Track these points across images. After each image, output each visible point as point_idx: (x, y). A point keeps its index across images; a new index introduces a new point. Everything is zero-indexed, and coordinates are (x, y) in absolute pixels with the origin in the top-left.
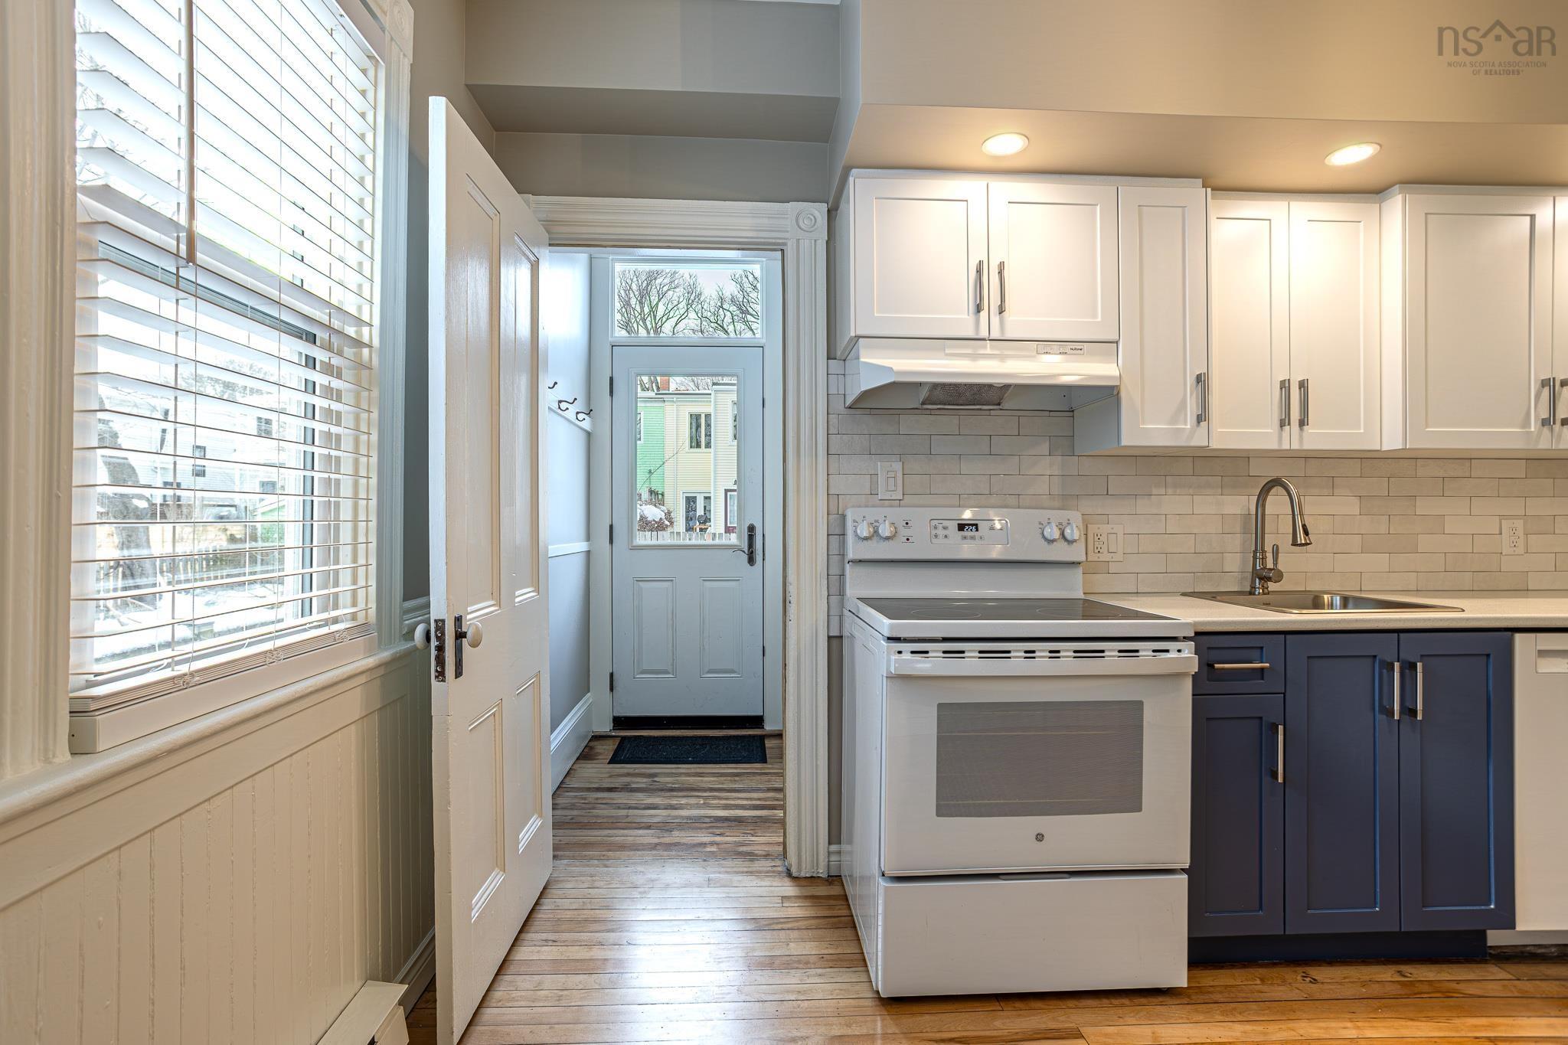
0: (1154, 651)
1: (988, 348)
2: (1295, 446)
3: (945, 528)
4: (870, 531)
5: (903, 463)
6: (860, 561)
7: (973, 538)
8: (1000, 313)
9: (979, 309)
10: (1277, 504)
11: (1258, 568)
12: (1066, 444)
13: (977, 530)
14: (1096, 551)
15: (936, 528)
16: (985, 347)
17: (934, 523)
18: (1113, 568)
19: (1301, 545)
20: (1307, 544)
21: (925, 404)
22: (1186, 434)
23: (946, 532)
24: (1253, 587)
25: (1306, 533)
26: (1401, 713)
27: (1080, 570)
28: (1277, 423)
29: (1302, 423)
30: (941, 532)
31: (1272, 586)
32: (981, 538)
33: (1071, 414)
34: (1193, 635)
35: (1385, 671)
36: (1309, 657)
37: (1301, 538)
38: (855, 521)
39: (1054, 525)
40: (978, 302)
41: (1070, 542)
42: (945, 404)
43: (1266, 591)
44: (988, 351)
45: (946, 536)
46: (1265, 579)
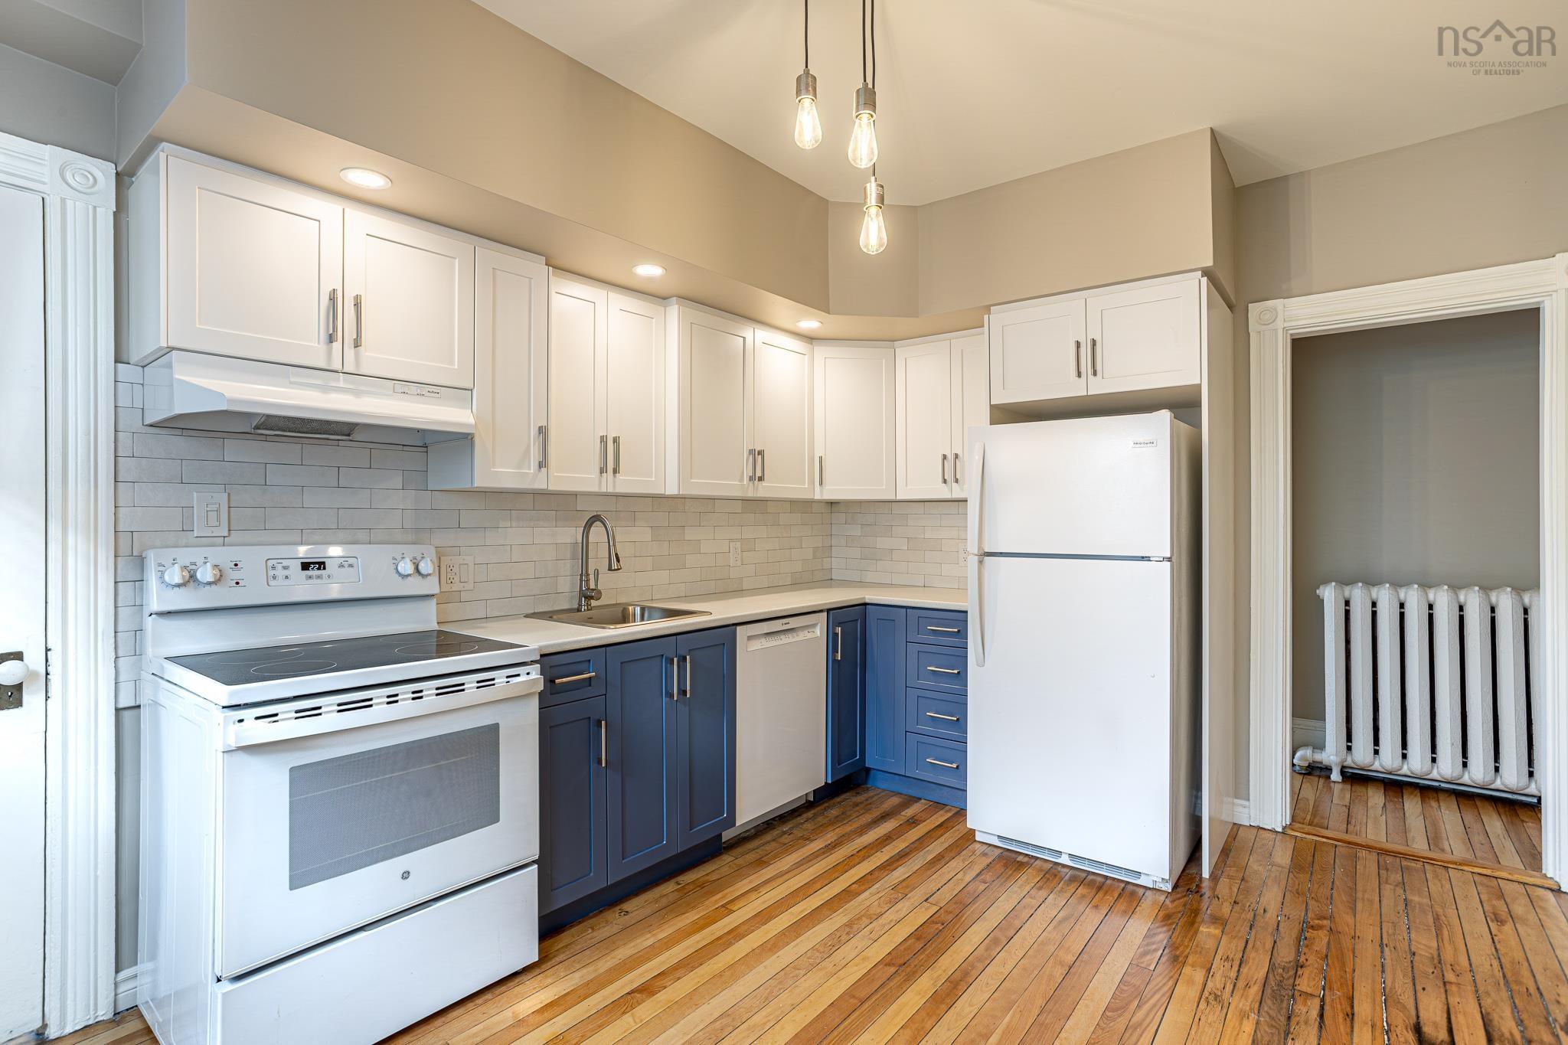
0: (507, 677)
1: (341, 381)
2: (610, 490)
3: (286, 568)
4: (183, 576)
5: (229, 494)
6: (169, 612)
7: (319, 577)
8: (355, 347)
9: (331, 339)
10: (597, 533)
11: (584, 589)
12: (419, 480)
13: (324, 568)
14: (449, 581)
15: (274, 568)
16: (338, 380)
17: (270, 563)
18: (464, 596)
19: (615, 570)
20: (618, 569)
21: (259, 429)
22: (529, 478)
23: (286, 572)
24: (580, 605)
25: (618, 560)
26: (679, 694)
27: (434, 602)
28: (598, 471)
29: (615, 471)
30: (280, 573)
31: (594, 603)
32: (329, 576)
33: (425, 449)
34: (538, 658)
35: (669, 665)
36: (622, 663)
37: (615, 566)
38: (160, 565)
39: (408, 560)
40: (331, 332)
41: (424, 576)
42: (284, 431)
43: (589, 607)
44: (341, 384)
45: (287, 577)
46: (589, 598)
